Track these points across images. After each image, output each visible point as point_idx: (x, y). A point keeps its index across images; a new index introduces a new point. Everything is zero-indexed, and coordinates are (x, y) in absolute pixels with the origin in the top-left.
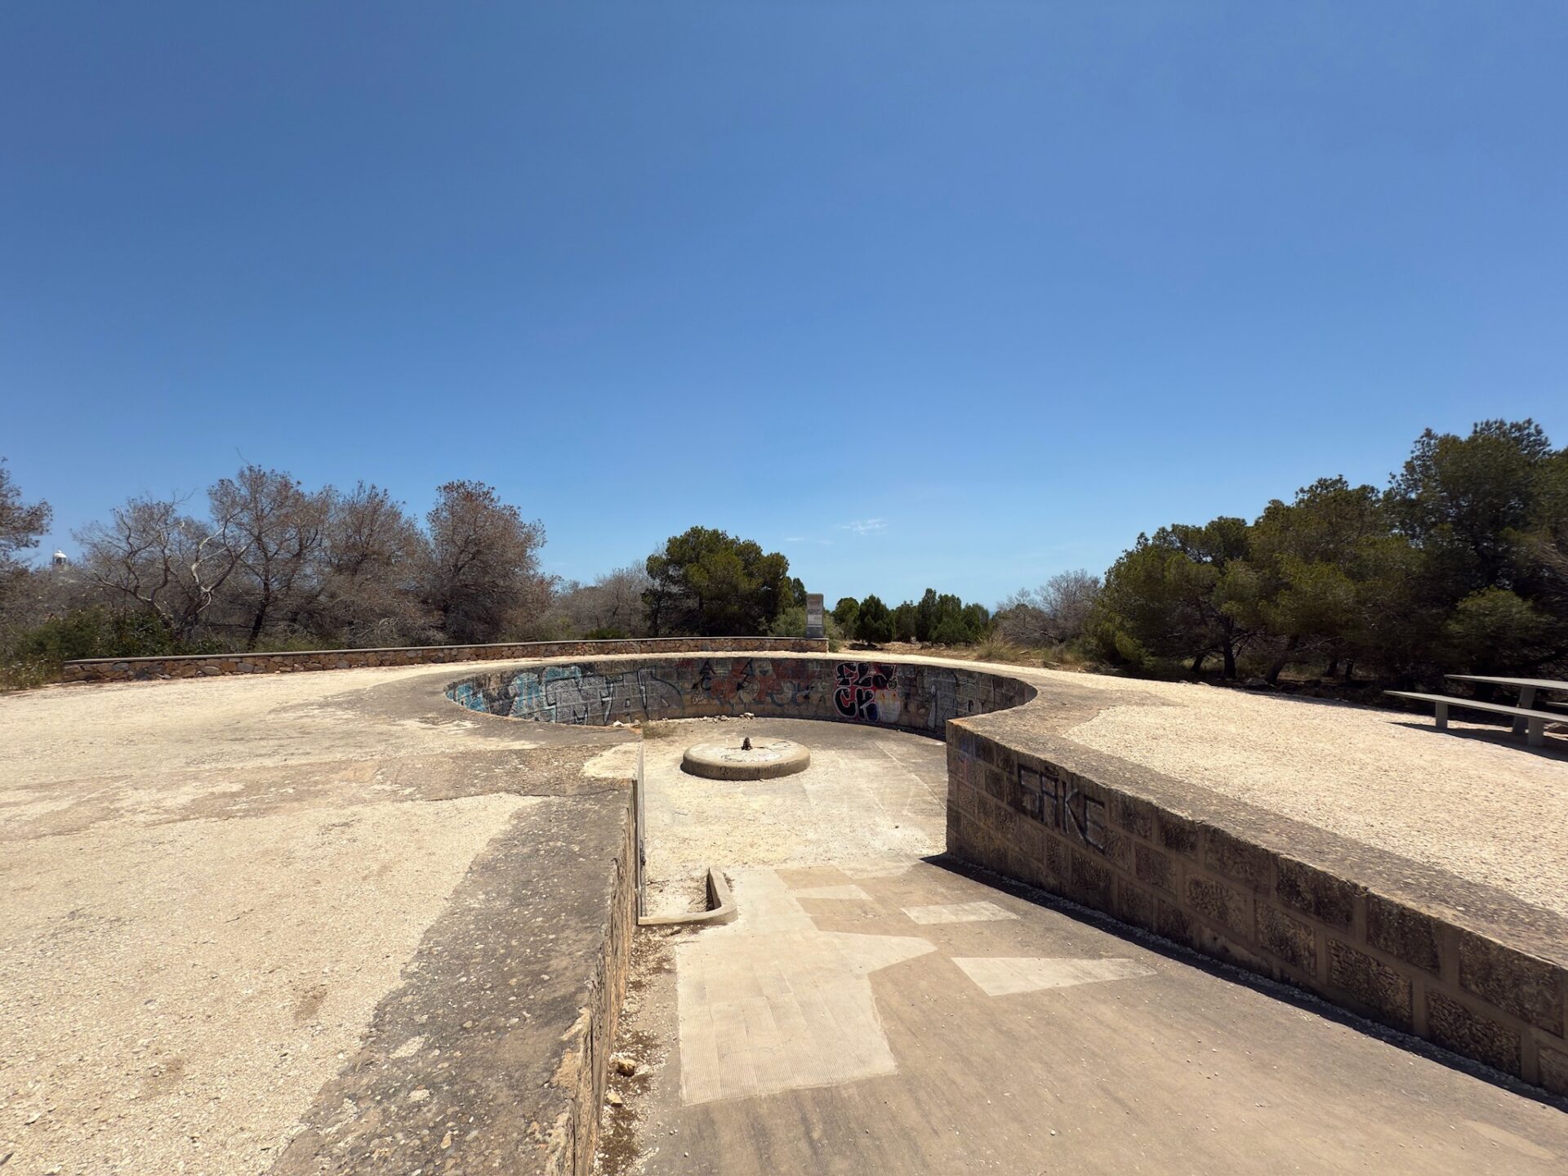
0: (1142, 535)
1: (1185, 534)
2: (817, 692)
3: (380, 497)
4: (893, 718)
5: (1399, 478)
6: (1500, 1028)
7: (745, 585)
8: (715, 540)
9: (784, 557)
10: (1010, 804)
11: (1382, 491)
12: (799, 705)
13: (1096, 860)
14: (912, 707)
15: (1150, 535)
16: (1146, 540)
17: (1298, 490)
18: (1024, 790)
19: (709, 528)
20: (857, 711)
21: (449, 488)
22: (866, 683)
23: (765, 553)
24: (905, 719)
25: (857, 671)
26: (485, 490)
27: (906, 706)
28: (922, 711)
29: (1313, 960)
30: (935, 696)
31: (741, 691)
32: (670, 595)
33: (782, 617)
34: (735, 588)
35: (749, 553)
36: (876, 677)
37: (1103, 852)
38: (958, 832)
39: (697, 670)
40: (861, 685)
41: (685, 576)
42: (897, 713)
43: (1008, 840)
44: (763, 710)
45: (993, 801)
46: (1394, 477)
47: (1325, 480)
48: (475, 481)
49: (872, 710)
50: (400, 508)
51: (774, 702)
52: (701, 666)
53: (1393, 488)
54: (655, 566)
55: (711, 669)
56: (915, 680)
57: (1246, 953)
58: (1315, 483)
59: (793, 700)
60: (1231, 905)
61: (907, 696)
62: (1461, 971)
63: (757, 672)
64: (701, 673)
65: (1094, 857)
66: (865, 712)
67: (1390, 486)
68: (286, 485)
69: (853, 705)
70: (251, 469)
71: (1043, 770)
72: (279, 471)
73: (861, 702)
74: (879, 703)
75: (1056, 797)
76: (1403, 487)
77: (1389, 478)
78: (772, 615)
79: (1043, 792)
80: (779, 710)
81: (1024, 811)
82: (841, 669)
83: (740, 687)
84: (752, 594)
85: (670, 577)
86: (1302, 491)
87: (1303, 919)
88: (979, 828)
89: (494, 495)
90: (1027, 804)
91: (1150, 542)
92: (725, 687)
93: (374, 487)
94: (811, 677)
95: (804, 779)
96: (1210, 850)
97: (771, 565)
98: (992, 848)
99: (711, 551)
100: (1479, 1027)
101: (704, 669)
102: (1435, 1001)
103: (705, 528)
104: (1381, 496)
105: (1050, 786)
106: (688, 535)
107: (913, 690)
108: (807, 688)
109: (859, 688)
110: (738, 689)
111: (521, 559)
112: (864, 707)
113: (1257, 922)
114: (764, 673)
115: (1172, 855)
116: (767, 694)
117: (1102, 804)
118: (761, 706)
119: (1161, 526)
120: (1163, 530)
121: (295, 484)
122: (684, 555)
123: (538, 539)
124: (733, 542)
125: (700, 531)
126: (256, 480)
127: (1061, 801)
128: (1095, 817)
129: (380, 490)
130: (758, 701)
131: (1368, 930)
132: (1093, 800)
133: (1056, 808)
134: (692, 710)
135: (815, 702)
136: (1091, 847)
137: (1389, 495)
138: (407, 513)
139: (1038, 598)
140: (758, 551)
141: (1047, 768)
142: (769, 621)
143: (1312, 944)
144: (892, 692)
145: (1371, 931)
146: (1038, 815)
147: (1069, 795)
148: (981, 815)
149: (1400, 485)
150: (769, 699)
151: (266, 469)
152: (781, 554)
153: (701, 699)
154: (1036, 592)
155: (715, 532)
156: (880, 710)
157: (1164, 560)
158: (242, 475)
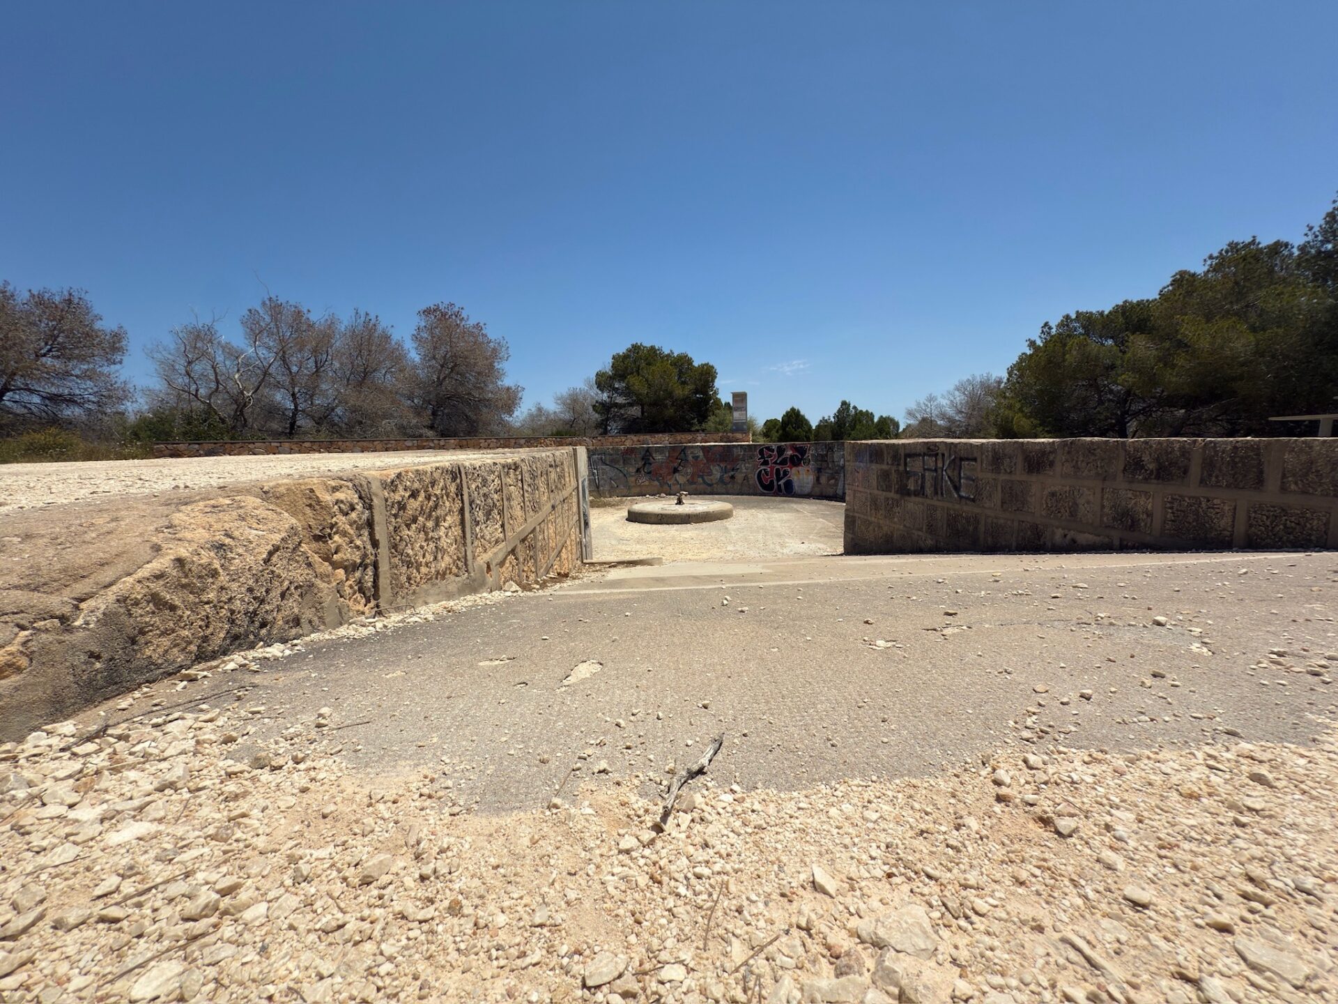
0: (1046, 324)
1: (1088, 321)
2: (741, 472)
3: (373, 321)
4: (807, 490)
5: (1316, 229)
6: (1313, 513)
7: (679, 392)
8: (652, 355)
9: (713, 367)
10: (897, 492)
11: (1296, 245)
12: (726, 484)
13: (968, 509)
14: (823, 480)
15: (1054, 324)
16: (1050, 328)
17: (1206, 257)
18: (908, 474)
19: (647, 344)
20: (776, 487)
21: (427, 312)
22: (783, 462)
23: (696, 364)
24: (817, 490)
25: (775, 452)
26: (456, 309)
27: (818, 479)
28: (832, 482)
29: (1149, 520)
30: (843, 467)
31: (677, 474)
32: (616, 405)
33: (712, 418)
34: (670, 394)
35: (682, 363)
36: (792, 457)
37: (973, 500)
38: (853, 533)
39: (639, 456)
40: (779, 464)
41: (627, 388)
42: (810, 485)
43: (895, 523)
44: (696, 489)
45: (882, 495)
46: (1311, 229)
47: (1237, 244)
48: (447, 302)
49: (789, 485)
50: (390, 331)
51: (704, 482)
52: (643, 453)
53: (1309, 242)
54: (603, 382)
55: (651, 455)
56: (826, 455)
57: (1090, 537)
58: (1225, 247)
59: (721, 480)
60: (1081, 501)
61: (819, 470)
62: (1284, 476)
63: (690, 458)
64: (643, 459)
65: (965, 508)
66: (783, 487)
67: (1307, 239)
68: (299, 314)
69: (772, 482)
70: (270, 299)
71: (926, 451)
72: (292, 302)
73: (779, 479)
74: (795, 478)
75: (936, 470)
76: (1320, 238)
77: (1306, 230)
78: (703, 418)
79: (925, 470)
80: (709, 489)
81: (909, 493)
82: (761, 452)
83: (676, 471)
84: (685, 400)
85: (616, 390)
86: (1211, 257)
87: (1144, 487)
88: (871, 523)
89: (464, 315)
90: (911, 486)
91: (1054, 331)
92: (664, 471)
93: (367, 314)
94: (736, 460)
95: (726, 523)
96: (1067, 461)
97: (701, 374)
98: (880, 535)
99: (649, 364)
100: (1293, 519)
101: (645, 455)
102: (1255, 512)
103: (644, 345)
104: (1296, 252)
105: (930, 462)
106: (629, 351)
107: (824, 465)
108: (733, 470)
109: (778, 467)
110: (674, 473)
111: (490, 372)
112: (781, 482)
113: (1103, 507)
114: (696, 458)
115: (1033, 478)
116: (699, 476)
117: (975, 460)
118: (694, 486)
119: (1065, 314)
120: (1067, 317)
121: (306, 312)
122: (626, 368)
123: (503, 354)
124: (668, 355)
125: (639, 347)
126: (275, 309)
127: (939, 471)
128: (968, 473)
129: (372, 316)
130: (691, 482)
131: (1202, 474)
132: (968, 459)
133: (936, 479)
134: (637, 490)
135: (740, 481)
136: (963, 500)
137: (1302, 249)
138: (396, 336)
139: (945, 402)
140: (690, 361)
141: (929, 448)
142: (700, 423)
143: (1149, 507)
144: (806, 468)
145: (1205, 474)
146: (920, 492)
147: (947, 463)
148: (873, 511)
149: (1316, 236)
150: (700, 480)
151: (282, 300)
152: (711, 364)
153: (644, 481)
154: (943, 397)
155: (653, 348)
156: (796, 484)
157: (1065, 345)
158: (264, 304)
